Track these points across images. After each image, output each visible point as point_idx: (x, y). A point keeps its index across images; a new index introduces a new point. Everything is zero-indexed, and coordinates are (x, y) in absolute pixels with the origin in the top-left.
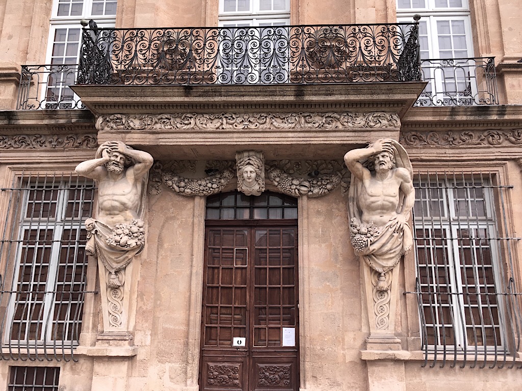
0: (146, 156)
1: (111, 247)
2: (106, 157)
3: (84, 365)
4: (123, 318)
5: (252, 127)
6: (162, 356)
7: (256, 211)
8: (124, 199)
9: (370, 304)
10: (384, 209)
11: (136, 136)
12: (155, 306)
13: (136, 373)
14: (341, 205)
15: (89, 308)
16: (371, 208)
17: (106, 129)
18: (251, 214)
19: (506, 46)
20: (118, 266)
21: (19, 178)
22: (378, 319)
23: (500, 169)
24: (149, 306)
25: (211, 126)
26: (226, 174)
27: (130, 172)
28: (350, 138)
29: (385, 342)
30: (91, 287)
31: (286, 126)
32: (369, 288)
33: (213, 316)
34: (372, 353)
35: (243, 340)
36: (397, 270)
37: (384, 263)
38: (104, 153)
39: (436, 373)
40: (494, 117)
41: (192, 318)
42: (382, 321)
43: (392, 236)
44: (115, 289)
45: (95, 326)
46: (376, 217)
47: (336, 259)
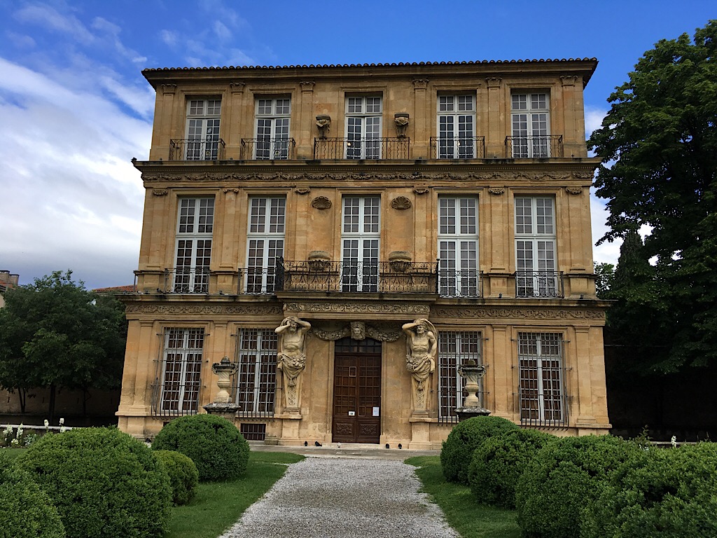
0: (308, 324)
1: (290, 367)
2: (288, 324)
3: (278, 423)
4: (296, 401)
5: (359, 310)
6: (314, 420)
7: (360, 348)
8: (297, 344)
9: (415, 396)
10: (421, 351)
11: (303, 314)
12: (311, 396)
13: (302, 427)
14: (403, 346)
15: (278, 395)
16: (416, 351)
17: (288, 310)
18: (358, 350)
19: (494, 261)
20: (294, 376)
21: (239, 329)
22: (418, 403)
23: (483, 329)
24: (308, 396)
25: (339, 310)
26: (346, 330)
27: (300, 331)
28: (405, 318)
29: (421, 414)
30: (279, 386)
31: (375, 311)
32: (414, 388)
33: (339, 401)
34: (415, 419)
35: (354, 413)
36: (428, 380)
37: (421, 377)
38: (288, 323)
39: (445, 429)
40: (480, 304)
41: (329, 401)
42: (420, 404)
43: (424, 364)
44: (292, 387)
45: (282, 405)
46: (417, 355)
47: (400, 373)
